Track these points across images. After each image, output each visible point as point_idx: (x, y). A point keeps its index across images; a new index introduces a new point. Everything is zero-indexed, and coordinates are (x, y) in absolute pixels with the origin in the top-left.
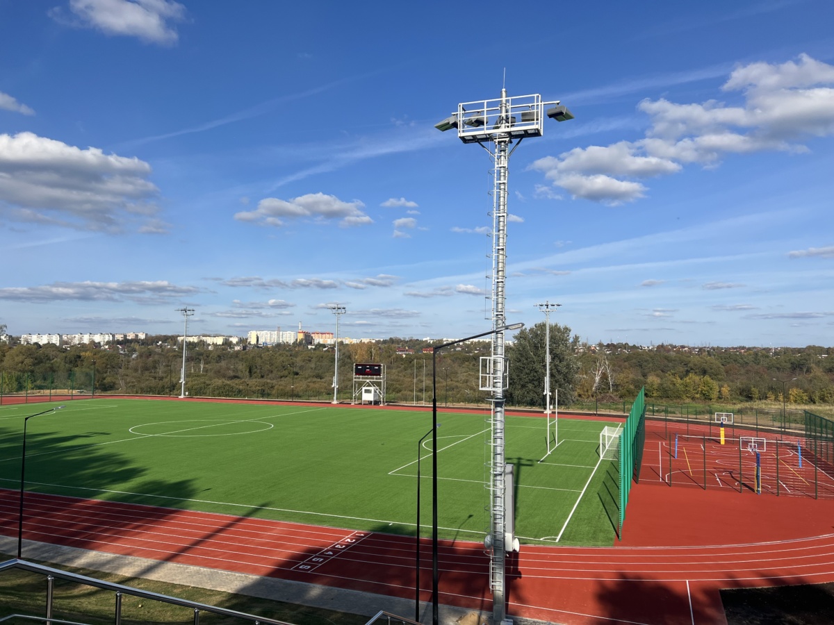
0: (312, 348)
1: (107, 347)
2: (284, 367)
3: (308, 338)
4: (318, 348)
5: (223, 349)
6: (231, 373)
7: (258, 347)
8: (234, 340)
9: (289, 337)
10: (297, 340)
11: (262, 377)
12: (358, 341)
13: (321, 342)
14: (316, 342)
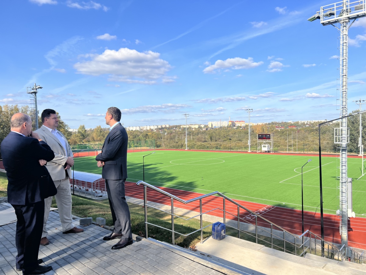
0: (235, 128)
1: (156, 131)
2: (225, 137)
3: (233, 124)
4: (238, 128)
5: (199, 130)
6: (203, 140)
7: (212, 129)
8: (203, 126)
9: (225, 124)
10: (228, 125)
11: (216, 141)
12: (256, 124)
13: (239, 125)
14: (237, 125)
